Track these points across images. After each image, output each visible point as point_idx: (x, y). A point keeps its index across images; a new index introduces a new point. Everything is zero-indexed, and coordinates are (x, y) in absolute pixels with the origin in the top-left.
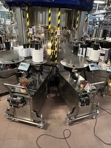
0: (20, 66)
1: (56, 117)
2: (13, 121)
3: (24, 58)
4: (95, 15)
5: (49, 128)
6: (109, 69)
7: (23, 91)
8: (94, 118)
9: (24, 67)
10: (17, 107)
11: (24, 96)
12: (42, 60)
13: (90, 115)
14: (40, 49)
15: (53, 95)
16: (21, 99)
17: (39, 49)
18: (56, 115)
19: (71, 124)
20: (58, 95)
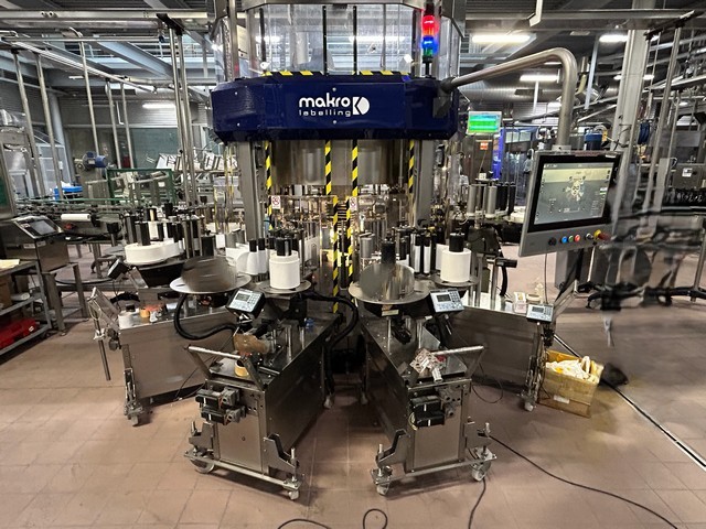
0: (234, 300)
1: (347, 468)
2: (210, 473)
3: (250, 279)
4: (529, 121)
5: (317, 501)
6: (534, 309)
7: (241, 372)
8: (477, 478)
9: (244, 303)
10: (221, 420)
11: (242, 386)
12: (296, 283)
13: (458, 465)
14: (290, 254)
15: (345, 401)
16: (235, 394)
17: (287, 254)
18: (348, 463)
19: (395, 489)
20: (365, 401)
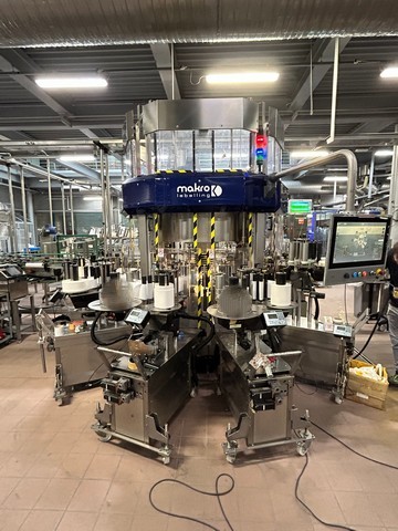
0: (130, 315)
1: (206, 442)
2: (108, 442)
3: (141, 302)
5: (183, 466)
6: (338, 328)
7: (133, 367)
8: (301, 453)
9: (137, 317)
10: (117, 401)
11: (132, 377)
12: (172, 305)
13: (286, 442)
14: (168, 285)
15: (206, 392)
16: (127, 383)
17: (166, 284)
18: (205, 438)
19: (240, 459)
20: (219, 393)
